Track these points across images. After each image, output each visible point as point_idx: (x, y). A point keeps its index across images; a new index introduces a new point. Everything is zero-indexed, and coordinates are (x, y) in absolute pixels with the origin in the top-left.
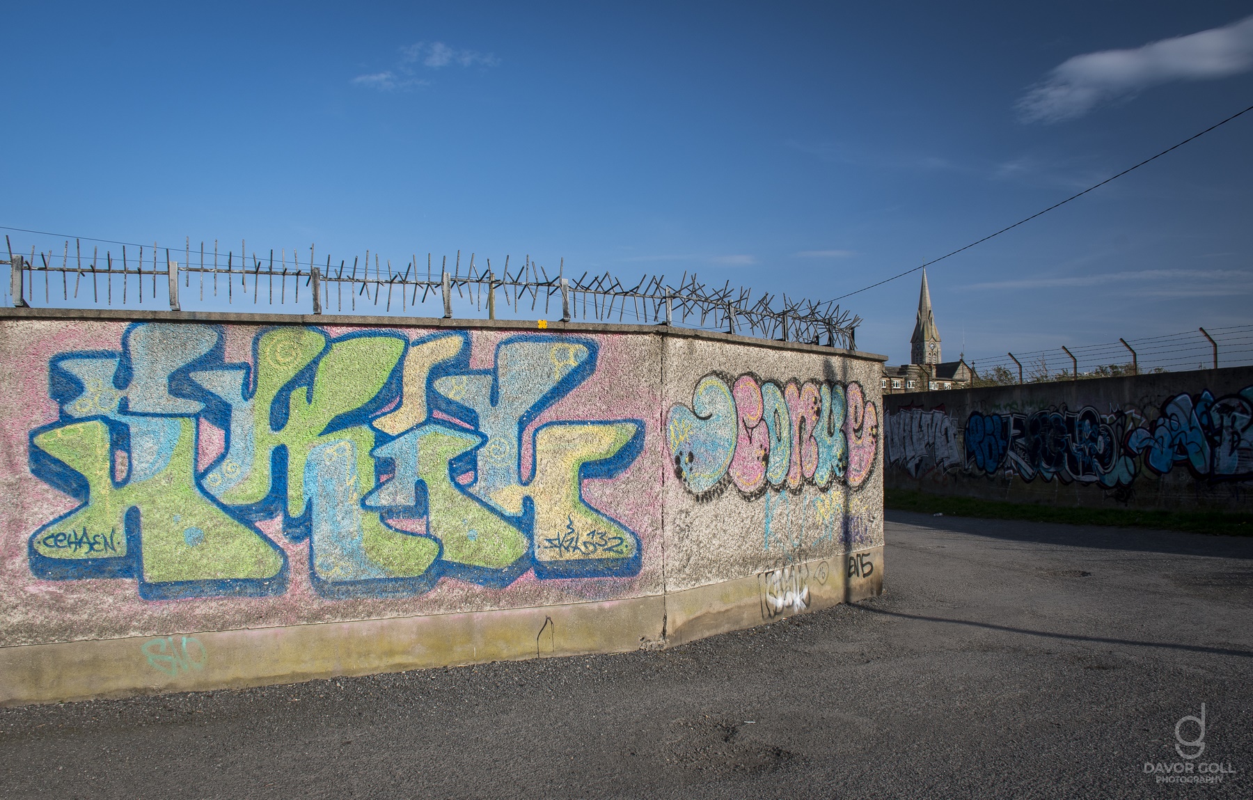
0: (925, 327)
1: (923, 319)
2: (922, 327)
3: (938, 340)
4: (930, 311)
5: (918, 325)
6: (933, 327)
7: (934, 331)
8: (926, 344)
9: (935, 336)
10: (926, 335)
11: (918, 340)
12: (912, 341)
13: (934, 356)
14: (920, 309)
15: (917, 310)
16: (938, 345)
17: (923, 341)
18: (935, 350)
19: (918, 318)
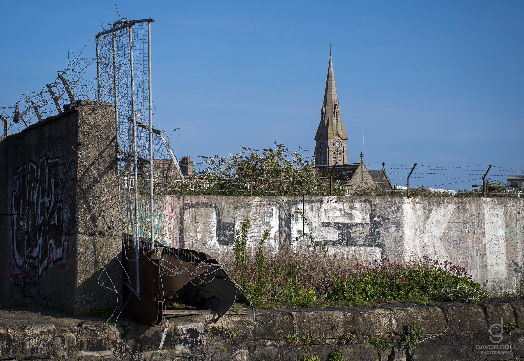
0: (329, 123)
1: (328, 114)
2: (326, 122)
3: (344, 137)
4: (336, 105)
5: (323, 121)
6: (339, 123)
7: (339, 127)
8: (330, 142)
9: (341, 133)
10: (330, 132)
11: (322, 138)
12: (317, 139)
13: (339, 156)
14: (325, 102)
15: (321, 104)
16: (344, 143)
17: (327, 139)
18: (341, 149)
19: (322, 113)
